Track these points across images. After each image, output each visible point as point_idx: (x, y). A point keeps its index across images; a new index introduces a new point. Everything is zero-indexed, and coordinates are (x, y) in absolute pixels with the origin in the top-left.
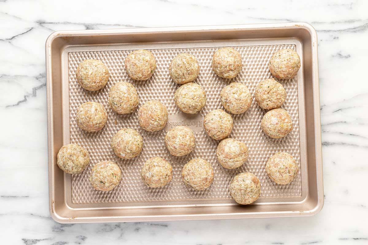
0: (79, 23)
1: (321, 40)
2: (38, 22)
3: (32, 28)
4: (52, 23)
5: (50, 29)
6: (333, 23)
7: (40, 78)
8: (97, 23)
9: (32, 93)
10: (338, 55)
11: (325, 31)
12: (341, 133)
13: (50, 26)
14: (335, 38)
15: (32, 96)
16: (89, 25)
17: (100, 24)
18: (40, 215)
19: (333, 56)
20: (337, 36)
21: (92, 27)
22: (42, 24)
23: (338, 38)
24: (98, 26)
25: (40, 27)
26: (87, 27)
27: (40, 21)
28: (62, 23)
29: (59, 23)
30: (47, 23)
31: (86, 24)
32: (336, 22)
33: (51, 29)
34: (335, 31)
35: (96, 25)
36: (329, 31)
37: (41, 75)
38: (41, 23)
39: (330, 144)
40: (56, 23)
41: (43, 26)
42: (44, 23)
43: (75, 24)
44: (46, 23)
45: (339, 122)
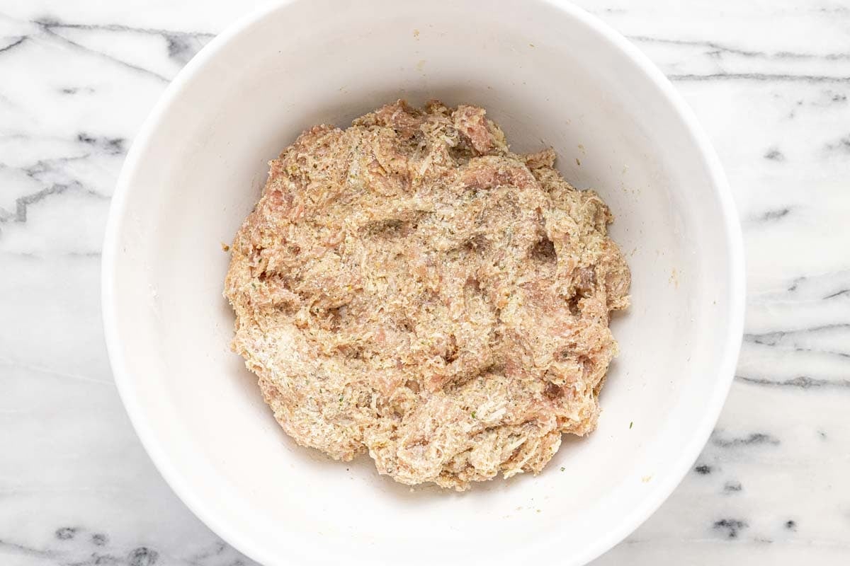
0: (151, 30)
1: (800, 103)
2: (39, 23)
3: (24, 38)
4: (77, 26)
5: (71, 42)
6: (833, 57)
7: (40, 172)
8: (198, 32)
9: (14, 212)
10: (843, 145)
11: (811, 78)
12: (844, 355)
13: (74, 35)
14: (836, 99)
15: (16, 221)
16: (176, 37)
17: (206, 35)
18: (20, 545)
19: (830, 147)
20: (841, 94)
21: (187, 42)
22: (50, 29)
23: (844, 98)
24: (200, 40)
25: (45, 35)
26: (171, 41)
27: (45, 20)
28: (104, 28)
29: (96, 27)
30: (66, 26)
31: (169, 34)
32: (842, 56)
33: (74, 43)
34: (838, 80)
35: (195, 37)
36: (821, 79)
37: (42, 165)
38: (49, 25)
39: (813, 383)
40: (90, 28)
41: (52, 34)
42: (57, 25)
43: (140, 31)
44: (62, 26)
45: (839, 326)
